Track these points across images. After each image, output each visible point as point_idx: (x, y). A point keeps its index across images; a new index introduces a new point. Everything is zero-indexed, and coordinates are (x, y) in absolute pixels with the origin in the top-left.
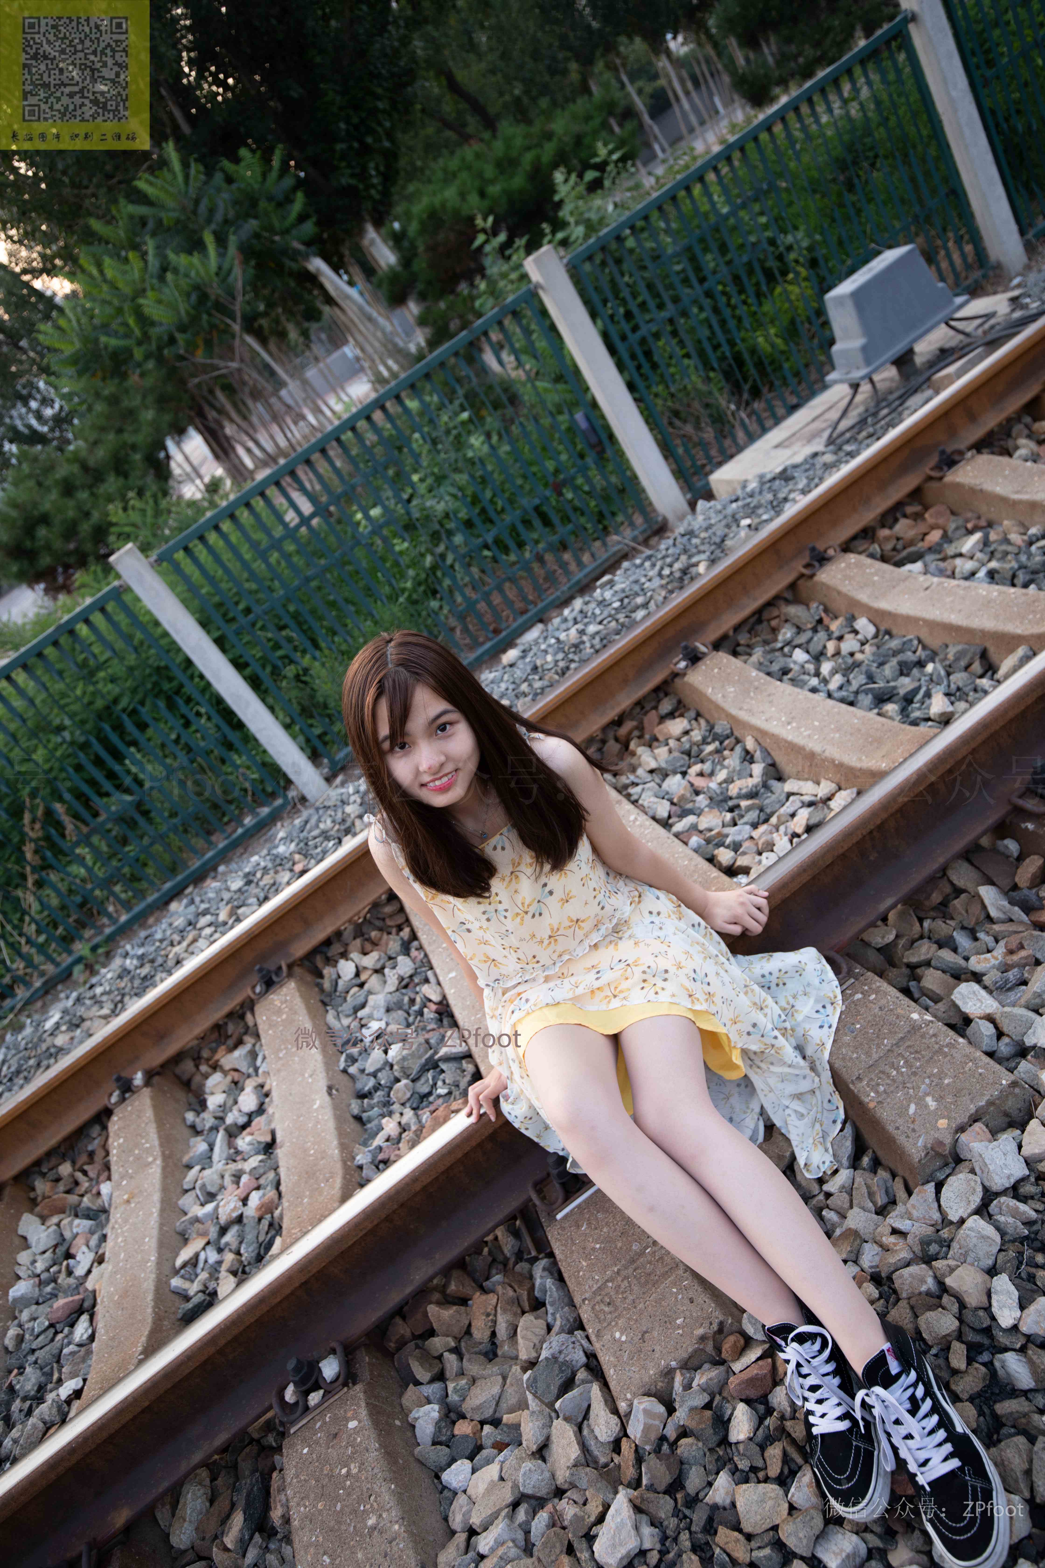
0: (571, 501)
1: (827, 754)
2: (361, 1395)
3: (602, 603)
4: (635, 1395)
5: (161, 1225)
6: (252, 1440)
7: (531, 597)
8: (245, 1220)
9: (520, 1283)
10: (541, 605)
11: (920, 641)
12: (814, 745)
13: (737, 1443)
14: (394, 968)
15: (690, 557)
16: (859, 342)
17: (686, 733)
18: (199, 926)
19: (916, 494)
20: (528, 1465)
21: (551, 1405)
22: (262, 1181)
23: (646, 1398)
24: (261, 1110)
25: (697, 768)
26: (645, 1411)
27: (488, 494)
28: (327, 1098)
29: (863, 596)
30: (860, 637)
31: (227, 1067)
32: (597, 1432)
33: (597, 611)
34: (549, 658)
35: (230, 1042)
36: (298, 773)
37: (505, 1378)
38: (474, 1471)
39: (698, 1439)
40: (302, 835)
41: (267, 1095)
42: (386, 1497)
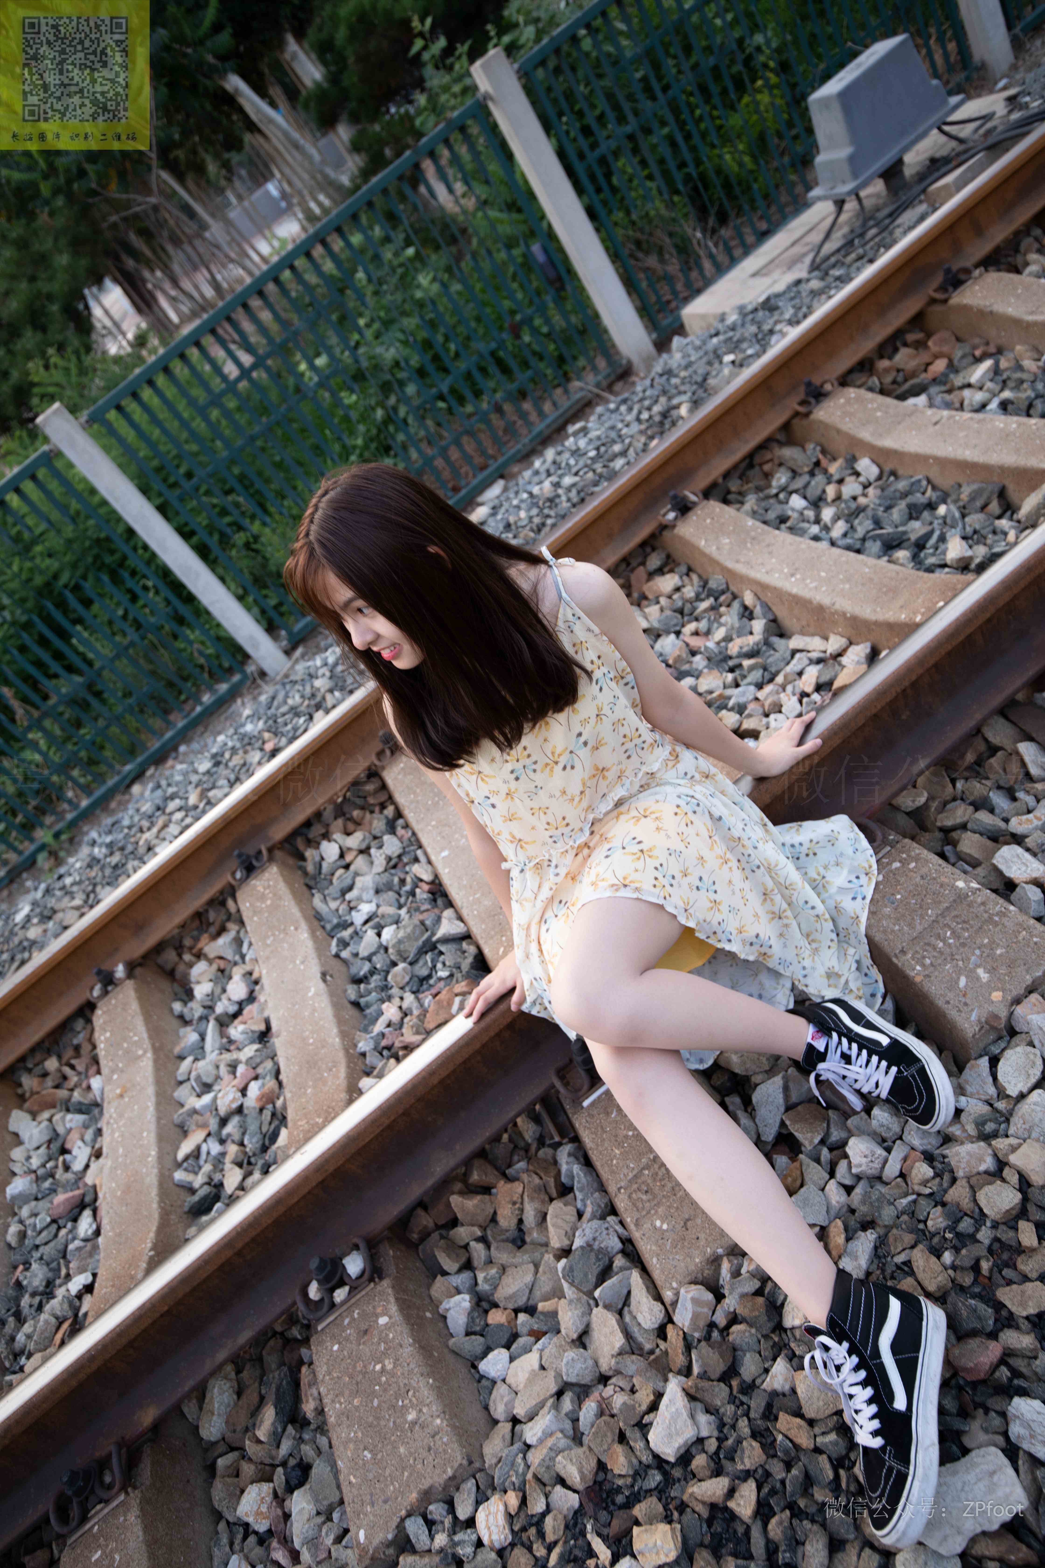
0: (529, 345)
1: (837, 606)
2: (390, 1291)
3: (576, 453)
4: (681, 1284)
5: (159, 1119)
6: (275, 1333)
7: (490, 452)
8: (246, 1111)
9: (546, 1170)
10: (501, 460)
11: (929, 481)
12: (822, 597)
13: (793, 1328)
14: (380, 847)
15: (670, 399)
16: (844, 152)
17: (678, 589)
18: (168, 810)
19: (918, 321)
20: (571, 1354)
21: (590, 1294)
22: (260, 1070)
23: (693, 1287)
24: (251, 998)
25: (692, 627)
26: (693, 1300)
27: (440, 338)
28: (322, 985)
29: (865, 434)
30: (861, 479)
31: (212, 955)
32: (640, 1318)
33: (572, 462)
34: (523, 514)
35: (213, 930)
36: (256, 646)
37: (537, 1266)
38: (512, 1359)
39: (751, 1325)
40: (269, 713)
41: (256, 982)
42: (425, 1392)
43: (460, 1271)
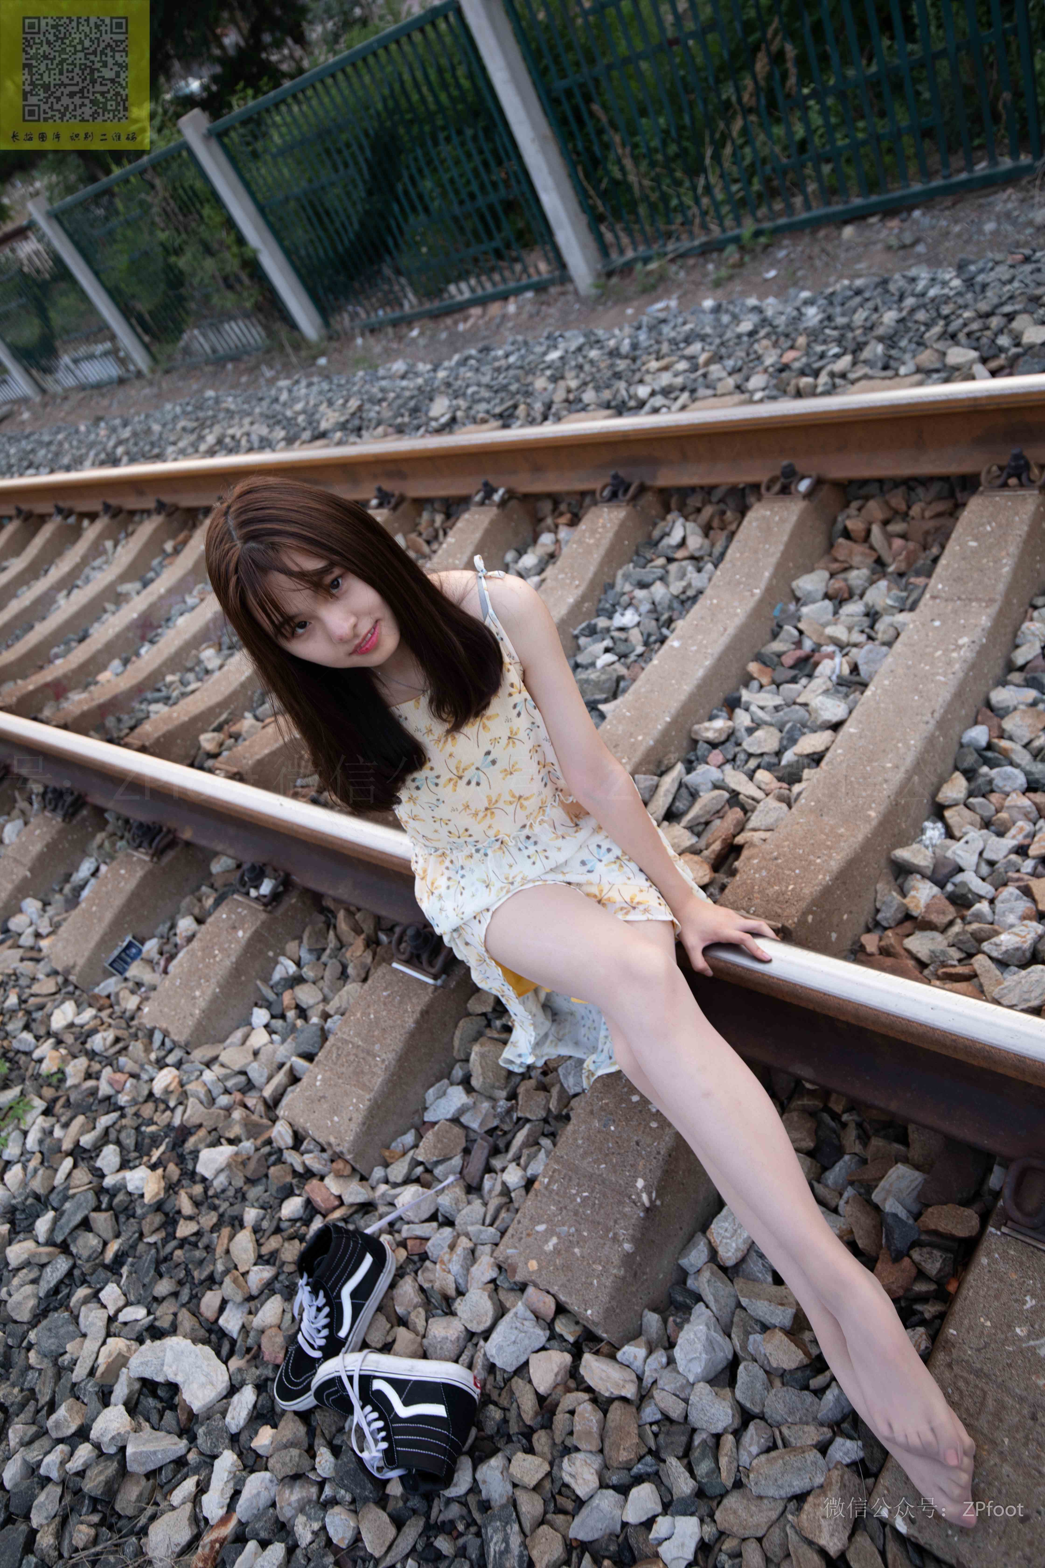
38: (263, 1026)
42: (209, 992)
43: (311, 951)
